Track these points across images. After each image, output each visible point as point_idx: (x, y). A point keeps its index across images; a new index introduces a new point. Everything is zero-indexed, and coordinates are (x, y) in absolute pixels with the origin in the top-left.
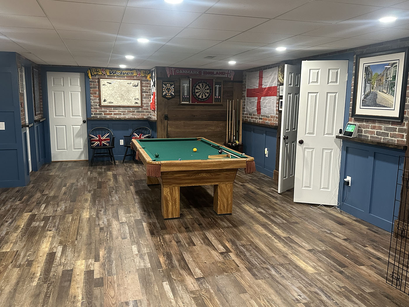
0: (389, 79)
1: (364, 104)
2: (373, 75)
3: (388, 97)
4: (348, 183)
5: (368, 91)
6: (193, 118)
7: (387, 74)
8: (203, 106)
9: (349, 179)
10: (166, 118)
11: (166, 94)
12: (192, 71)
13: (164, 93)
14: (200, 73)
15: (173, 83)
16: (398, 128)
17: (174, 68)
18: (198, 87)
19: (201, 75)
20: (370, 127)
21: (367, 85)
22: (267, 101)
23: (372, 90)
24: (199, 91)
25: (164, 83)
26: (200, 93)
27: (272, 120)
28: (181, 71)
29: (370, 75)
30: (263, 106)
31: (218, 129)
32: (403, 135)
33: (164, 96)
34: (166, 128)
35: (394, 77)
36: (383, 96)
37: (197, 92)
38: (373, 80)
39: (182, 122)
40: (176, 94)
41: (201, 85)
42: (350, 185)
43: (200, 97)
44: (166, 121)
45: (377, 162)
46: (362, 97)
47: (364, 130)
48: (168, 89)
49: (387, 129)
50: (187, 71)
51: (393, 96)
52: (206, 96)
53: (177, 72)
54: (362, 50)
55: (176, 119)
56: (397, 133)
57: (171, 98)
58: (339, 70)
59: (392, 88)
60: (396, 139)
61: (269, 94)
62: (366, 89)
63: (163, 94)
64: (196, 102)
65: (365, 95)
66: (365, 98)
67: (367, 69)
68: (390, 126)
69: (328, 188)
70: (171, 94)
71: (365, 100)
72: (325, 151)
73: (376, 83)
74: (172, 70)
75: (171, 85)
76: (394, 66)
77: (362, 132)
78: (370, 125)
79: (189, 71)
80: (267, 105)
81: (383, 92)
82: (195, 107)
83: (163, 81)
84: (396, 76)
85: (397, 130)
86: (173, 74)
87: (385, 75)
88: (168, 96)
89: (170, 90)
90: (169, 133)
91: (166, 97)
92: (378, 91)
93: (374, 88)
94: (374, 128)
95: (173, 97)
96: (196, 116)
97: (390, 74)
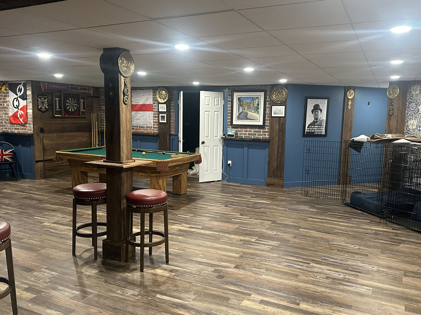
0: (255, 105)
1: (239, 118)
2: (244, 102)
3: (255, 115)
4: (230, 164)
5: (241, 111)
6: (63, 130)
7: (253, 102)
8: (71, 119)
9: (230, 162)
10: (42, 131)
11: (41, 107)
12: (61, 86)
13: (40, 107)
14: (68, 87)
15: (46, 97)
16: (262, 131)
17: (47, 82)
18: (68, 101)
19: (69, 89)
20: (243, 131)
21: (240, 107)
22: (140, 115)
23: (244, 111)
24: (69, 104)
25: (39, 96)
26: (70, 106)
27: (149, 130)
28: (52, 85)
29: (242, 102)
30: (135, 119)
31: (84, 140)
32: (266, 134)
33: (40, 110)
34: (42, 140)
35: (258, 105)
36: (251, 114)
37: (68, 106)
38: (244, 105)
39: (55, 135)
40: (49, 107)
41: (70, 99)
42: (231, 166)
43: (70, 110)
44: (42, 134)
45: (249, 150)
46: (237, 115)
47: (239, 133)
48: (43, 103)
49: (255, 132)
50: (57, 86)
51: (258, 114)
52: (74, 109)
53: (50, 87)
54: (234, 88)
55: (50, 132)
56: (261, 133)
57: (45, 111)
58: (219, 98)
59: (257, 110)
60: (261, 137)
61: (142, 109)
62: (240, 110)
63: (38, 107)
64: (67, 115)
65: (239, 113)
66: (239, 115)
67: (239, 99)
68: (257, 130)
69: (217, 170)
70: (46, 108)
71: (239, 116)
72: (215, 147)
73: (246, 107)
74: (45, 84)
75: (45, 99)
76: (257, 98)
77: (238, 134)
78: (244, 130)
79: (59, 86)
80: (141, 118)
81: (251, 112)
82: (65, 119)
83: (39, 95)
84: (259, 104)
85: (262, 132)
86: (46, 89)
87: (252, 103)
88: (43, 110)
89: (44, 103)
90: (44, 145)
91: (42, 110)
92: (248, 111)
93: (245, 109)
94: (246, 131)
95: (47, 110)
96: (66, 128)
97: (255, 103)
